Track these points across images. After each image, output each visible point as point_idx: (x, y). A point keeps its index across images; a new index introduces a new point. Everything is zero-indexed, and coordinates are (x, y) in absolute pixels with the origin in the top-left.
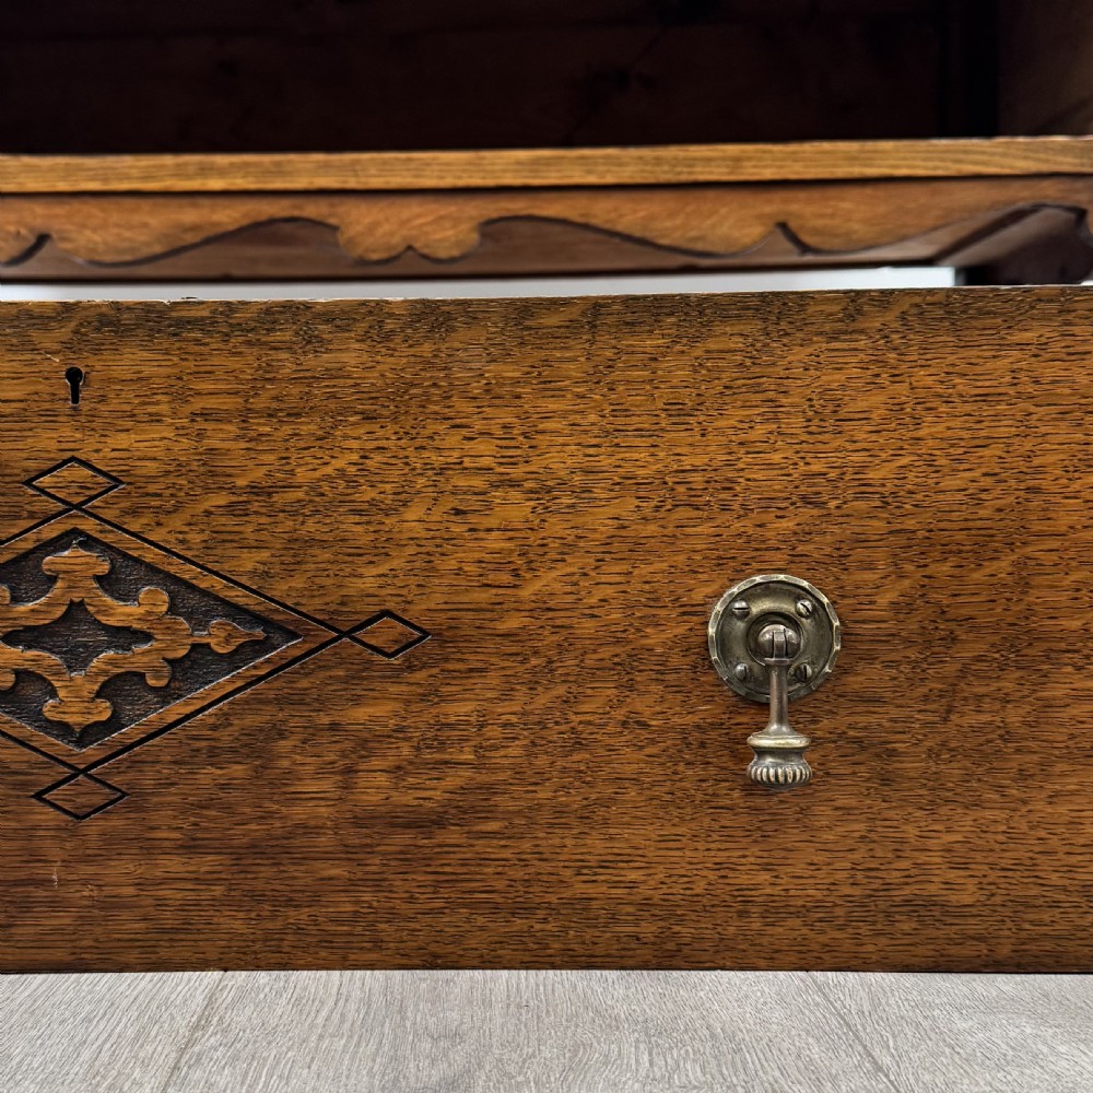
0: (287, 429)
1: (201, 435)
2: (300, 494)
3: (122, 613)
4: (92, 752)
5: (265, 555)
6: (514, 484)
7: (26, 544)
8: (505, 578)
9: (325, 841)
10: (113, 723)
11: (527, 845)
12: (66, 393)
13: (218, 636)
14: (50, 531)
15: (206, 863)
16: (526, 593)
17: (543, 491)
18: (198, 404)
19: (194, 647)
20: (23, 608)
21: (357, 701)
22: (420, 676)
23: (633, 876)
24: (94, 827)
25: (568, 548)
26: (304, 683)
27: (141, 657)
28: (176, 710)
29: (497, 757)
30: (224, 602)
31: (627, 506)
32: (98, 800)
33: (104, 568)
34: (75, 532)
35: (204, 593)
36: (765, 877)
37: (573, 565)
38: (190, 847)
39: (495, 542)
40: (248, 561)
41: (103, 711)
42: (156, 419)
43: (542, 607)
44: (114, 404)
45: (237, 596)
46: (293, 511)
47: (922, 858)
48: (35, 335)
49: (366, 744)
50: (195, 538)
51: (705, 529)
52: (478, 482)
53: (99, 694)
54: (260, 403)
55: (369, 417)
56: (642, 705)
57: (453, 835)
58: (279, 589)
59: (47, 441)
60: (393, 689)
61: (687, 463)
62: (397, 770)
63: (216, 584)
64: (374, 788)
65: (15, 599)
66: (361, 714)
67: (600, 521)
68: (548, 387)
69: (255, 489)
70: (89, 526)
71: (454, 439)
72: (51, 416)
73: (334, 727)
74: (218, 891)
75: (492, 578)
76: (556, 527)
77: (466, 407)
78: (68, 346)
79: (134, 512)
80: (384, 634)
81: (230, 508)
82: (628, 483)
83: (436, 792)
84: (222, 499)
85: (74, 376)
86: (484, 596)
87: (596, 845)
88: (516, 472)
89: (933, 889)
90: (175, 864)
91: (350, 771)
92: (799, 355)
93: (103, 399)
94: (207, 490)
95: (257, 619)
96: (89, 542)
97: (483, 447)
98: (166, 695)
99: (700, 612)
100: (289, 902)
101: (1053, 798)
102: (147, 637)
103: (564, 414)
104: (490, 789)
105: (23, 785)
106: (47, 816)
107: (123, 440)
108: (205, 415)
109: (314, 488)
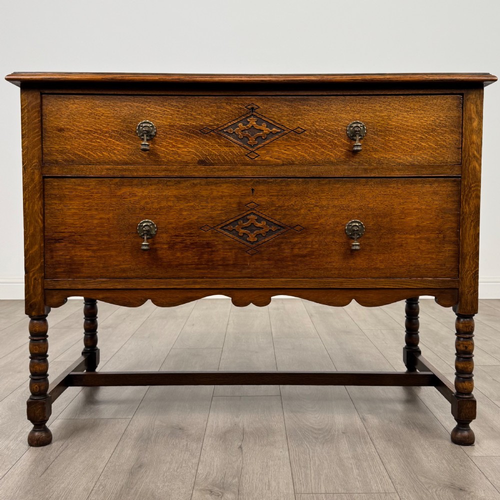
0: (284, 198)
1: (271, 198)
2: (286, 207)
3: (259, 225)
4: (254, 245)
5: (280, 216)
6: (317, 206)
7: (245, 214)
8: (316, 220)
9: (289, 259)
10: (257, 241)
11: (319, 260)
12: (252, 192)
13: (273, 228)
14: (249, 213)
15: (271, 262)
16: (319, 222)
17: (322, 207)
18: (271, 194)
19: (270, 230)
20: (244, 224)
21: (294, 238)
22: (303, 234)
23: (334, 264)
24: (254, 257)
25: (325, 215)
26: (286, 235)
27: (261, 231)
28: (266, 240)
29: (314, 247)
30: (275, 223)
31: (334, 210)
32: (255, 252)
33: (256, 218)
34: (252, 213)
35: (272, 222)
36: (354, 264)
37: (326, 218)
38: (269, 260)
39: (315, 215)
40: (278, 217)
41: (256, 239)
42: (264, 196)
43: (321, 224)
44: (259, 194)
45: (276, 222)
46: (285, 210)
47: (376, 261)
48: (247, 184)
49: (295, 244)
50: (270, 214)
51: (345, 213)
52: (312, 206)
53: (255, 237)
54: (280, 194)
55: (296, 196)
56: (336, 239)
57: (308, 258)
58: (282, 221)
59: (249, 199)
60: (299, 236)
61: (343, 203)
62: (299, 248)
63: (273, 220)
64: (296, 251)
65: (243, 223)
66: (294, 240)
67: (330, 212)
68: (323, 192)
69: (279, 207)
70: (254, 212)
71: (309, 200)
72: (249, 196)
73: (290, 242)
74: (272, 266)
75: (314, 220)
76: (323, 213)
77: (311, 195)
78: (252, 185)
79: (261, 210)
80: (298, 228)
81: (275, 210)
82: (334, 206)
83: (305, 252)
84: (274, 208)
85: (253, 190)
86: (313, 223)
87: (329, 260)
88: (318, 204)
89: (378, 266)
90: (266, 262)
91: (292, 249)
92: (359, 188)
93: (257, 193)
94: (272, 207)
95: (279, 226)
96: (254, 214)
97: (312, 201)
98: (265, 237)
99: (345, 225)
100: (283, 268)
101: (395, 253)
102: (263, 228)
103: (324, 196)
104: (314, 252)
105: (244, 250)
106: (247, 255)
107: (259, 199)
108: (272, 196)
109: (288, 206)
